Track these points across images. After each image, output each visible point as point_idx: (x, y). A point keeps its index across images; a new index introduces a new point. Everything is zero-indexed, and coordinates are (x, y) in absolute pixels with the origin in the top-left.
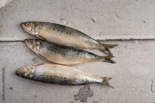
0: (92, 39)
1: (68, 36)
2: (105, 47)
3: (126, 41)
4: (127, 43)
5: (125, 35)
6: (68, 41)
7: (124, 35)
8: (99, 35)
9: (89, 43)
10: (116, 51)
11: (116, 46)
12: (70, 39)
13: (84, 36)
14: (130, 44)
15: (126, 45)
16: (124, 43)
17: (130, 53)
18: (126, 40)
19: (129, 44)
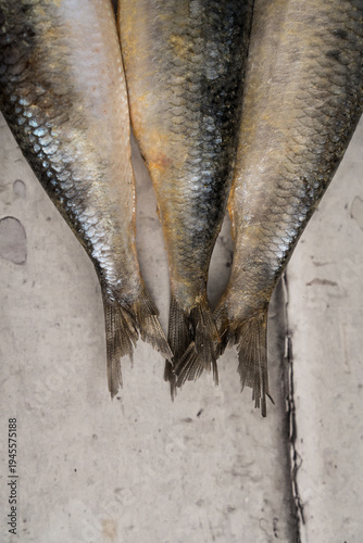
0: (303, 225)
1: (317, 40)
2: (242, 320)
3: (281, 472)
4: (268, 482)
5: (330, 466)
6: (285, 42)
7: (326, 453)
8: (317, 281)
9: (274, 203)
10: (206, 401)
11: (256, 397)
12: (295, 58)
13: (321, 160)
14: (261, 504)
15: (255, 471)
16: (265, 458)
17: (199, 503)
18: (289, 475)
19: (260, 497)
